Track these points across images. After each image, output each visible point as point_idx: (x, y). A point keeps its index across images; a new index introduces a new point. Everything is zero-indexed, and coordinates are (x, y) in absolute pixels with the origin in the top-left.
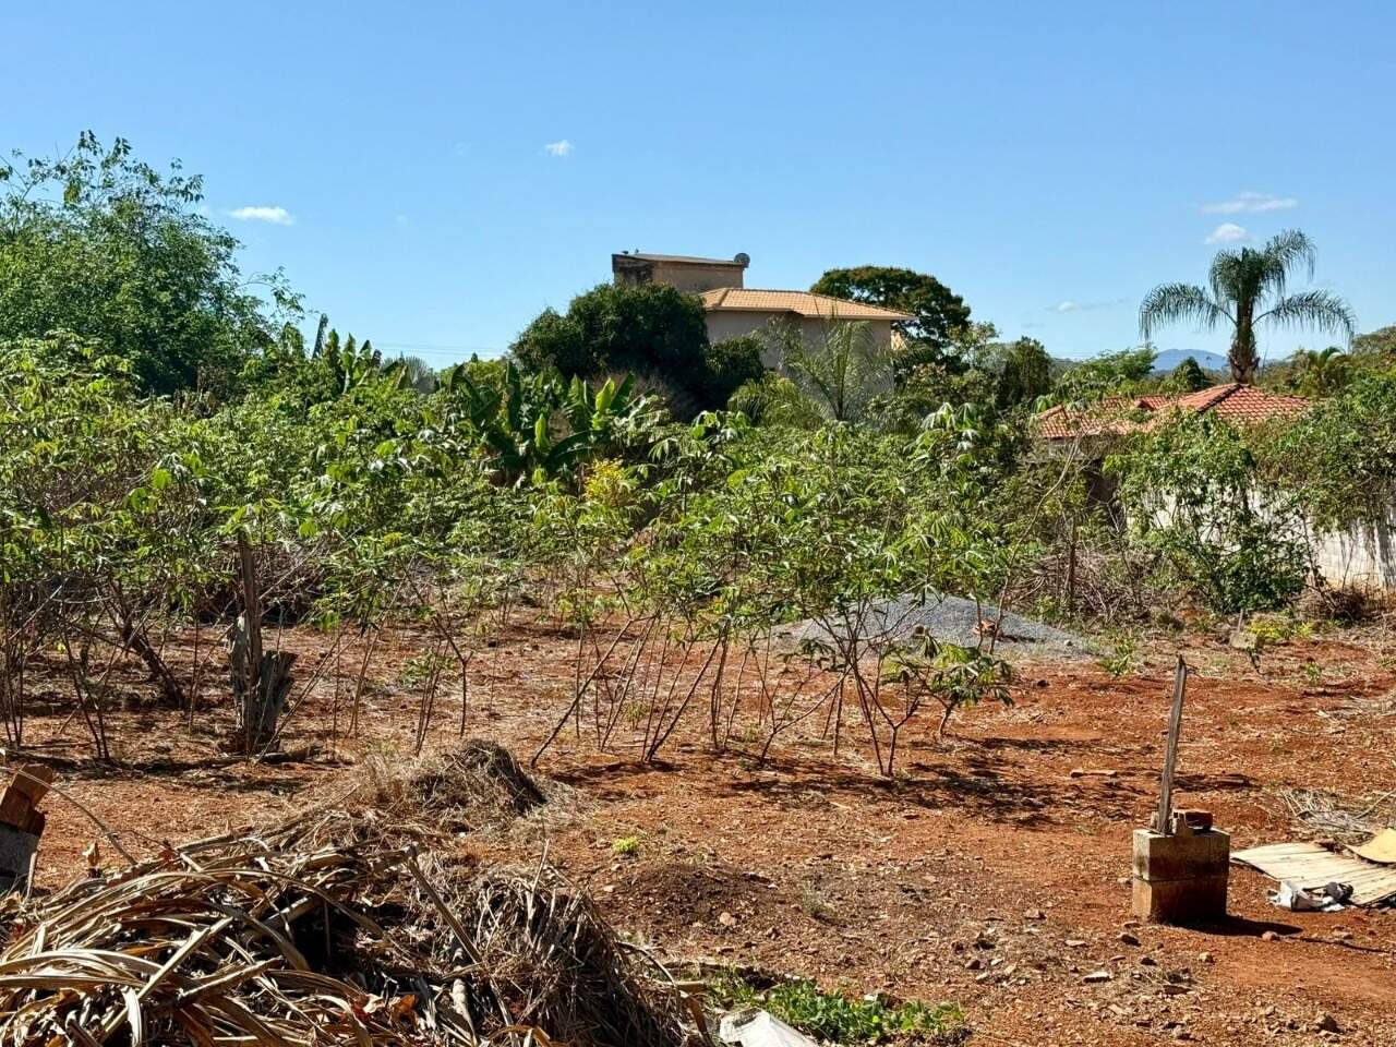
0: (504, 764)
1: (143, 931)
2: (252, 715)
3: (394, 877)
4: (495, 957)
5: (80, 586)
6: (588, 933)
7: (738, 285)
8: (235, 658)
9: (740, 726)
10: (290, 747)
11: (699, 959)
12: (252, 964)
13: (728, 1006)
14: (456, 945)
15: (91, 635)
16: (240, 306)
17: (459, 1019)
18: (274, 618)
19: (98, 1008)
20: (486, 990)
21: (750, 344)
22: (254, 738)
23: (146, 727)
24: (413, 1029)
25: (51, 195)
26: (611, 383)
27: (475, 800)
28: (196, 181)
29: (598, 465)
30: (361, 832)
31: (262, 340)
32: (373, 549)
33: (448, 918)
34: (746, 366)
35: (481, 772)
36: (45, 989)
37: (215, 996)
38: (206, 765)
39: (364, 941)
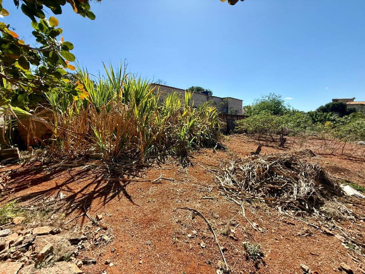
0: (311, 152)
1: (269, 160)
2: (281, 143)
3: (296, 161)
4: (308, 171)
5: (266, 131)
6: (321, 171)
7: (353, 101)
8: (280, 138)
9: (347, 152)
10: (285, 147)
11: (337, 177)
12: (280, 165)
13: (342, 183)
14: (303, 168)
15: (267, 135)
16: (284, 107)
17: (303, 176)
18: (284, 135)
19: (265, 166)
20: (307, 174)
21: (354, 108)
22: (282, 145)
23: (271, 143)
24: (297, 175)
25: (267, 98)
26: (330, 113)
27: (306, 155)
28: (281, 96)
29: (327, 122)
30: (293, 156)
31: (286, 110)
32: (296, 129)
33: (303, 166)
34: (353, 110)
35: (307, 152)
36: (260, 163)
37: (276, 167)
38: (276, 147)
39: (292, 166)
